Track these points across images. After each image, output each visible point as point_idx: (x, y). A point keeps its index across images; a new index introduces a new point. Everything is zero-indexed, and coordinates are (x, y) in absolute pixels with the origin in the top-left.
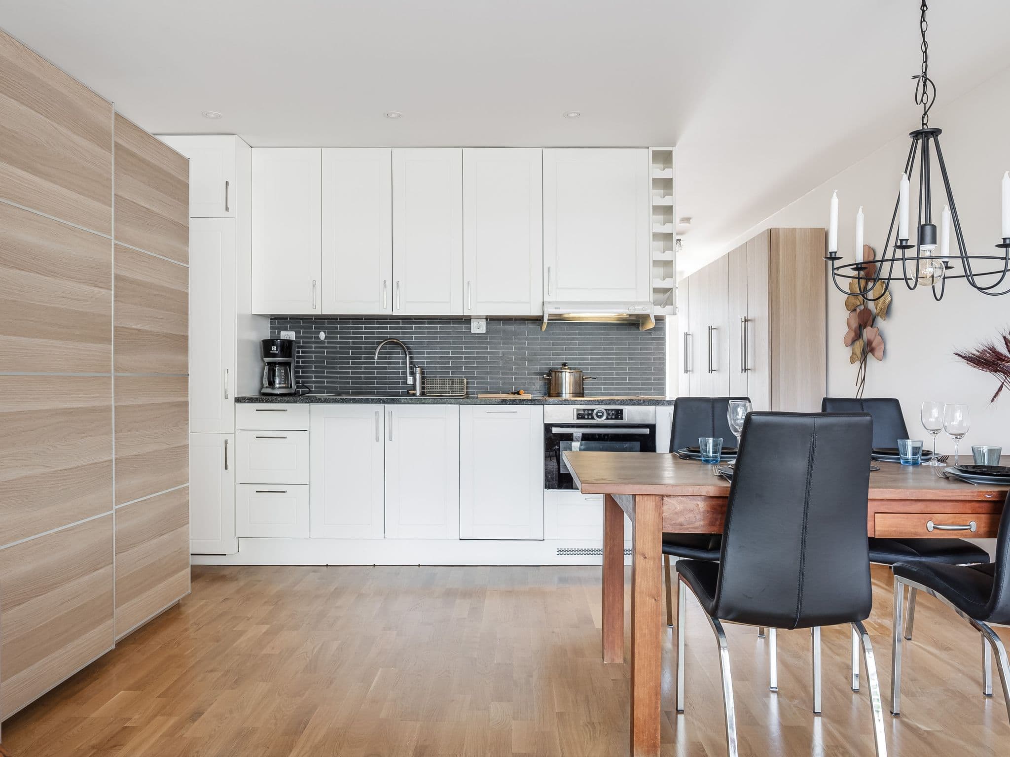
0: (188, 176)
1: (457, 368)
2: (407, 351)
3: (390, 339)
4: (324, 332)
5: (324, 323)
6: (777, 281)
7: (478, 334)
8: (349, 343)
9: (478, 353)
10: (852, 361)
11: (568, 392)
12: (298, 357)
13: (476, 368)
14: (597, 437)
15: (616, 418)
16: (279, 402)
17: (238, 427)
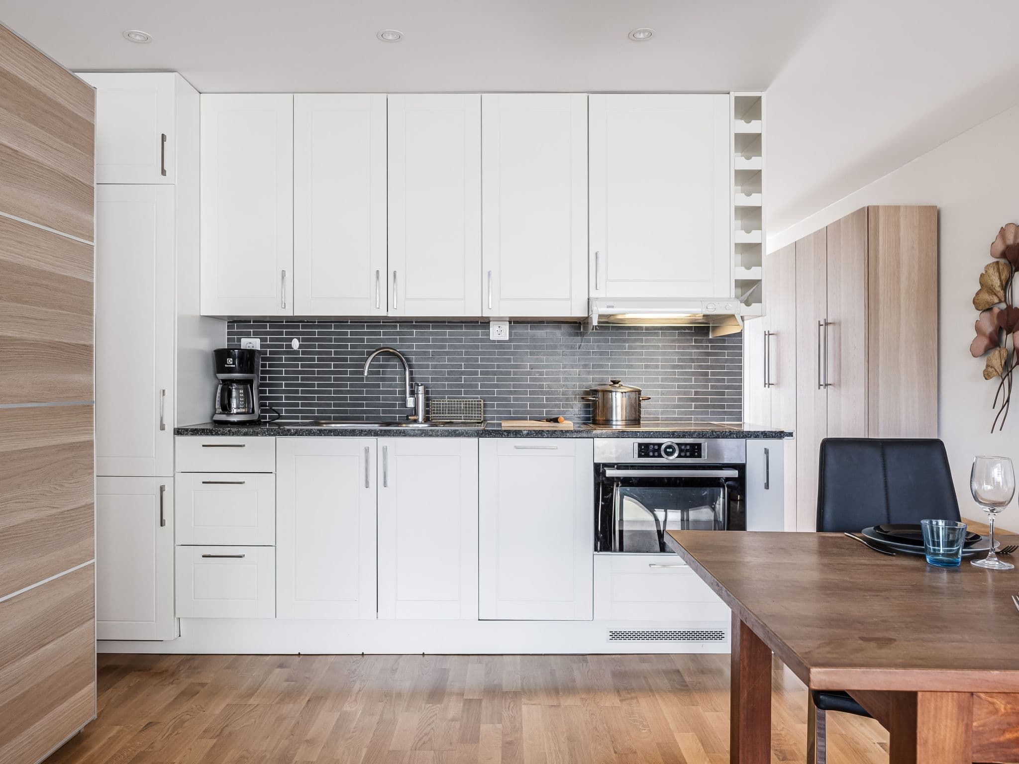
0: (93, 114)
1: (471, 386)
2: (406, 364)
3: (384, 348)
4: (299, 339)
5: (298, 327)
6: (876, 274)
7: (498, 341)
8: (330, 353)
9: (499, 366)
10: (987, 376)
11: (619, 418)
12: (263, 372)
13: (497, 386)
14: (666, 481)
15: (692, 456)
16: (234, 434)
17: (177, 470)
